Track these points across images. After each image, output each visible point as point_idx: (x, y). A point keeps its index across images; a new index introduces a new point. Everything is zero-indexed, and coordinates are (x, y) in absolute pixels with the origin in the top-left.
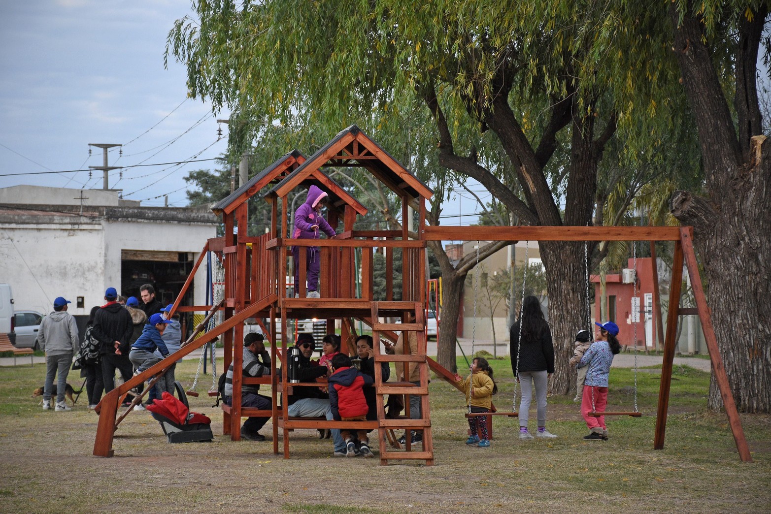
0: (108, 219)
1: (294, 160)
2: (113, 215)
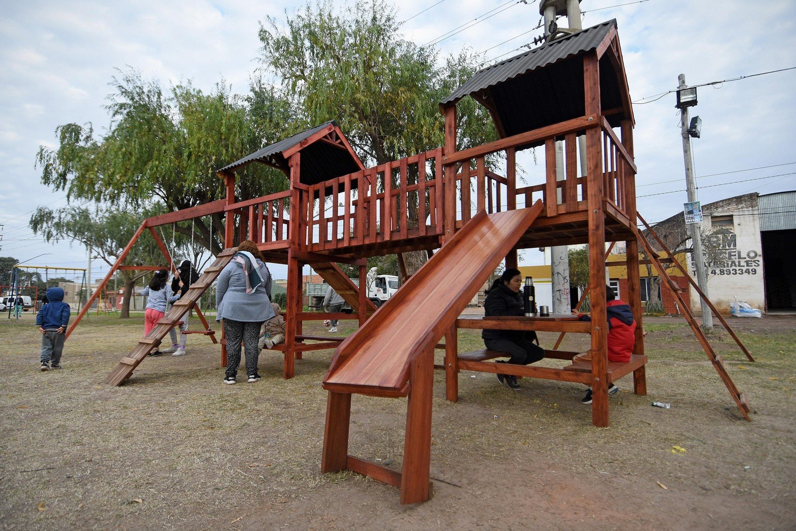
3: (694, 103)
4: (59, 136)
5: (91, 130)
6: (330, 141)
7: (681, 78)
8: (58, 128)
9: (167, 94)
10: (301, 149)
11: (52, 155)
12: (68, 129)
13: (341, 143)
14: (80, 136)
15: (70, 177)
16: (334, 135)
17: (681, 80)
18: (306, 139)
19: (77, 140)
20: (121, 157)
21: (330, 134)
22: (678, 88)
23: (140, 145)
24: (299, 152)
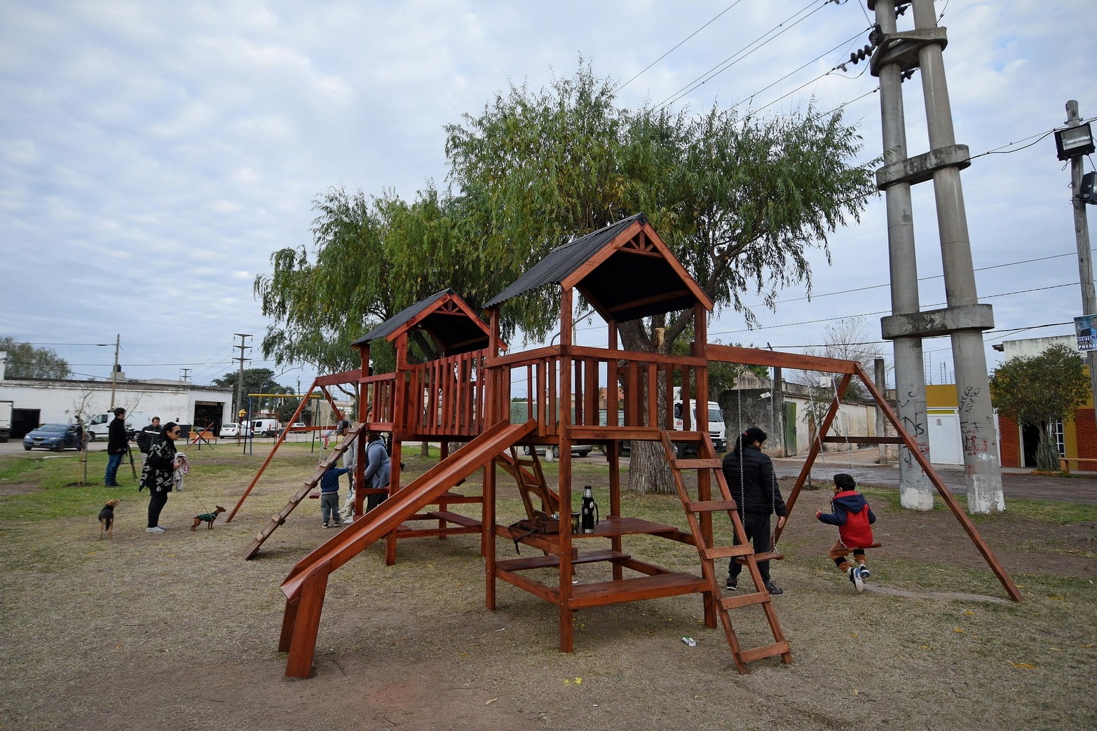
0: (191, 389)
1: (449, 298)
2: (193, 388)
3: (1089, 149)
4: (274, 264)
5: (305, 253)
6: (445, 312)
7: (1072, 107)
8: (272, 255)
9: (371, 209)
10: (407, 328)
11: (269, 284)
12: (281, 256)
13: (460, 311)
14: (294, 260)
15: (288, 304)
16: (450, 305)
17: (1070, 111)
18: (414, 317)
19: (291, 266)
20: (325, 286)
21: (446, 305)
22: (1066, 123)
23: (346, 271)
24: (406, 332)
